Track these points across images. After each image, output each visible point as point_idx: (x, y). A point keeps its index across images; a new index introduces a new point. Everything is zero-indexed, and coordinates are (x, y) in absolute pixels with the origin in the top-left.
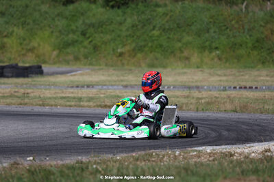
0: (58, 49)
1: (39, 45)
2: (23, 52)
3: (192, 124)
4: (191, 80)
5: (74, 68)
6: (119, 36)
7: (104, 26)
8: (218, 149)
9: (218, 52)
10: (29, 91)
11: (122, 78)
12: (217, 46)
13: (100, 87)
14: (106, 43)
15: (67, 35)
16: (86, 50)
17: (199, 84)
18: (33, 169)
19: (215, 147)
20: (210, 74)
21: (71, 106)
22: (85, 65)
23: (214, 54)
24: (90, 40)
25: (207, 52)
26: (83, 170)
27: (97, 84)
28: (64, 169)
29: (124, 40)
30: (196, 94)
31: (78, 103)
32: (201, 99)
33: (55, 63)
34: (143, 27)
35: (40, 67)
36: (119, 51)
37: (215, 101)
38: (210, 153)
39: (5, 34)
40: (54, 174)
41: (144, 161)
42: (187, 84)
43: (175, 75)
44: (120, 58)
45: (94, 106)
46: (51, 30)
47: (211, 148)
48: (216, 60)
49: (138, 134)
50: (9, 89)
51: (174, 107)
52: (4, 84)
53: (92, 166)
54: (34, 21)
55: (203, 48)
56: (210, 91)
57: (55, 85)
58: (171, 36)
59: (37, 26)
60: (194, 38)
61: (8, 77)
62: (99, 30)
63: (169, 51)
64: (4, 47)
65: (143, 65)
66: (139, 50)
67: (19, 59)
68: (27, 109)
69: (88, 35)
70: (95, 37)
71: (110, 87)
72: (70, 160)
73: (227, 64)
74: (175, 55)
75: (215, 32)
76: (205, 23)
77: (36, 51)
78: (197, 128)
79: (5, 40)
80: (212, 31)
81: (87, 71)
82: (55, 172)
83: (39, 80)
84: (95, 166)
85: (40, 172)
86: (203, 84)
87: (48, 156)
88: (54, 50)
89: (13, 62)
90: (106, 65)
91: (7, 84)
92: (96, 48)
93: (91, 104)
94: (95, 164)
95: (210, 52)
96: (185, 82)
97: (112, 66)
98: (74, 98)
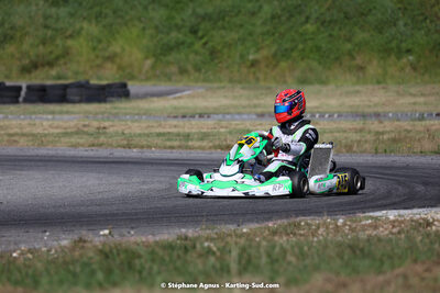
0: (154, 55)
1: (123, 50)
2: (98, 62)
3: (357, 173)
4: (367, 103)
5: (180, 86)
6: (251, 34)
7: (227, 19)
8: (407, 214)
9: (411, 58)
10: (106, 124)
11: (256, 102)
12: (410, 46)
13: (220, 116)
14: (230, 45)
15: (168, 34)
16: (198, 58)
17: (380, 110)
18: (107, 249)
19: (402, 212)
20: (398, 93)
21: (172, 148)
22: (197, 81)
23: (405, 60)
24: (203, 41)
25: (393, 57)
26: (186, 250)
27: (216, 112)
28: (157, 250)
29: (260, 40)
30: (374, 126)
31: (183, 143)
32: (383, 133)
33: (147, 79)
34: (288, 19)
35: (125, 86)
36: (251, 57)
37: (406, 137)
38: (394, 221)
39: (68, 33)
40: (139, 257)
41: (288, 234)
42: (360, 110)
43: (341, 95)
44: (253, 70)
45: (210, 148)
46: (142, 25)
47: (396, 212)
48: (408, 69)
49: (274, 189)
50: (75, 122)
51: (329, 146)
52: (67, 113)
53: (202, 244)
54: (114, 12)
55: (386, 51)
56: (398, 120)
57: (148, 114)
58: (335, 33)
59: (119, 20)
60: (372, 36)
61: (73, 102)
62: (220, 23)
63: (332, 56)
64: (68, 54)
65: (290, 80)
66: (283, 55)
67: (91, 73)
68: (103, 153)
69: (200, 34)
70: (212, 36)
71: (237, 117)
72: (168, 235)
73: (427, 77)
74: (341, 64)
75: (405, 25)
76: (390, 11)
77: (118, 60)
78: (364, 179)
79: (70, 42)
80: (401, 23)
81: (200, 91)
82: (142, 253)
83: (122, 106)
84: (206, 244)
85: (118, 254)
86: (387, 109)
87: (132, 228)
88: (147, 58)
89: (81, 78)
90: (231, 81)
91: (73, 113)
92: (213, 53)
93: (204, 144)
94: (207, 239)
95: (399, 58)
96: (358, 106)
97: (240, 82)
98: (178, 135)
